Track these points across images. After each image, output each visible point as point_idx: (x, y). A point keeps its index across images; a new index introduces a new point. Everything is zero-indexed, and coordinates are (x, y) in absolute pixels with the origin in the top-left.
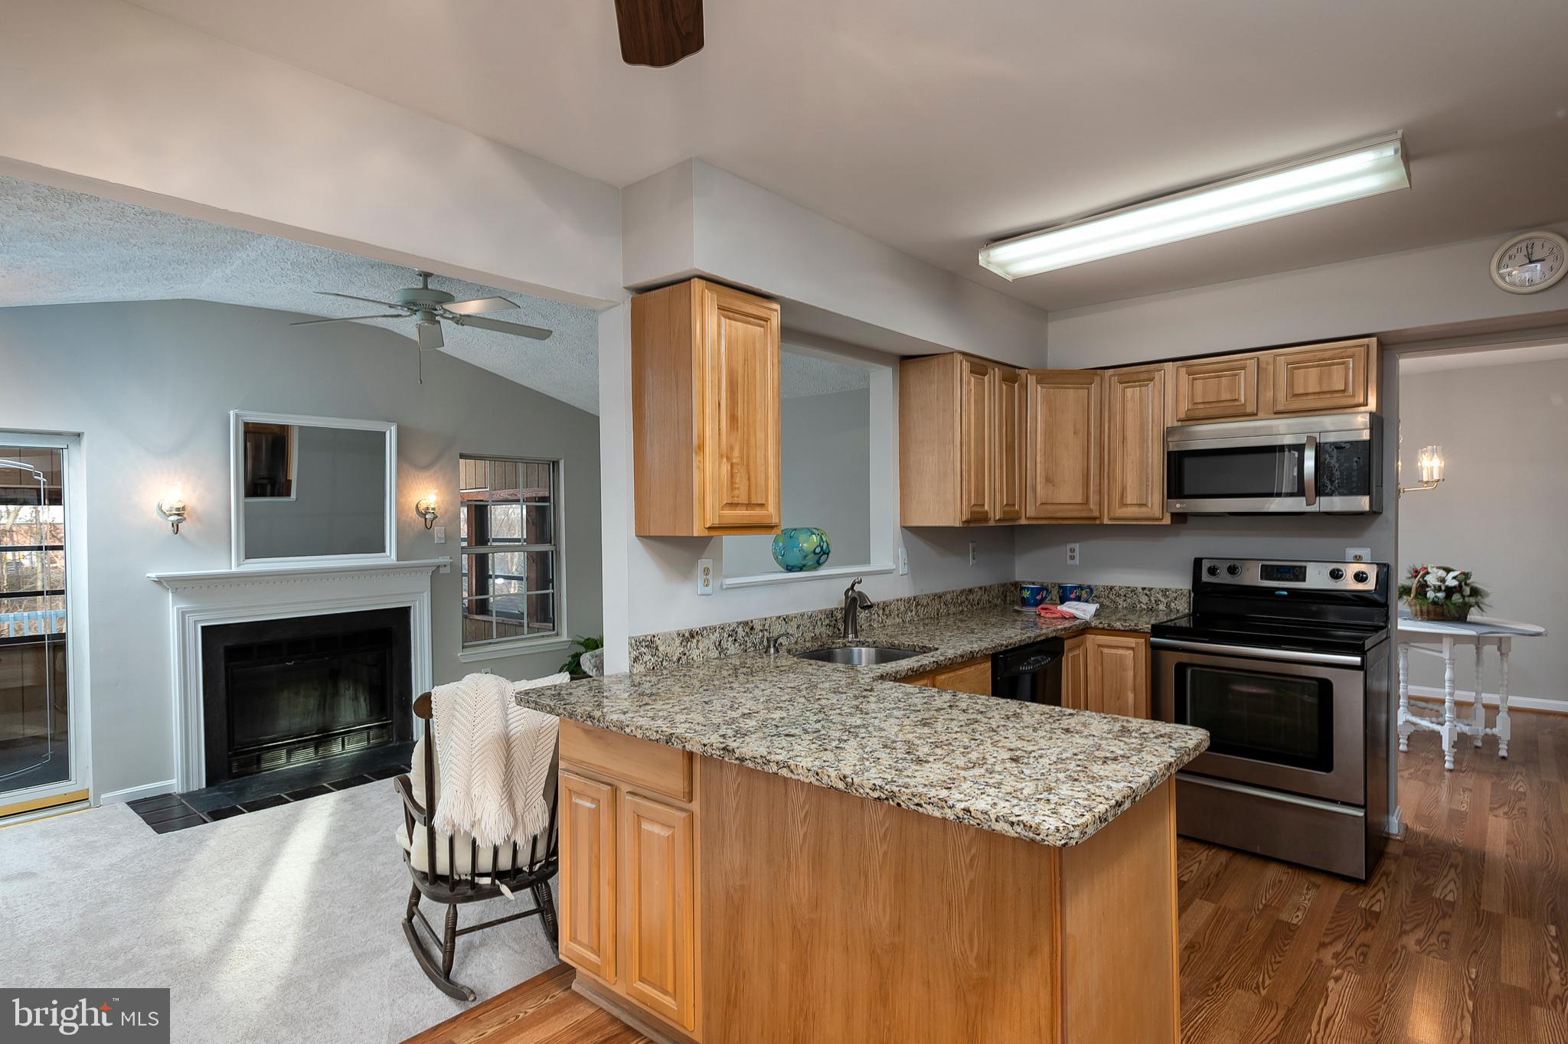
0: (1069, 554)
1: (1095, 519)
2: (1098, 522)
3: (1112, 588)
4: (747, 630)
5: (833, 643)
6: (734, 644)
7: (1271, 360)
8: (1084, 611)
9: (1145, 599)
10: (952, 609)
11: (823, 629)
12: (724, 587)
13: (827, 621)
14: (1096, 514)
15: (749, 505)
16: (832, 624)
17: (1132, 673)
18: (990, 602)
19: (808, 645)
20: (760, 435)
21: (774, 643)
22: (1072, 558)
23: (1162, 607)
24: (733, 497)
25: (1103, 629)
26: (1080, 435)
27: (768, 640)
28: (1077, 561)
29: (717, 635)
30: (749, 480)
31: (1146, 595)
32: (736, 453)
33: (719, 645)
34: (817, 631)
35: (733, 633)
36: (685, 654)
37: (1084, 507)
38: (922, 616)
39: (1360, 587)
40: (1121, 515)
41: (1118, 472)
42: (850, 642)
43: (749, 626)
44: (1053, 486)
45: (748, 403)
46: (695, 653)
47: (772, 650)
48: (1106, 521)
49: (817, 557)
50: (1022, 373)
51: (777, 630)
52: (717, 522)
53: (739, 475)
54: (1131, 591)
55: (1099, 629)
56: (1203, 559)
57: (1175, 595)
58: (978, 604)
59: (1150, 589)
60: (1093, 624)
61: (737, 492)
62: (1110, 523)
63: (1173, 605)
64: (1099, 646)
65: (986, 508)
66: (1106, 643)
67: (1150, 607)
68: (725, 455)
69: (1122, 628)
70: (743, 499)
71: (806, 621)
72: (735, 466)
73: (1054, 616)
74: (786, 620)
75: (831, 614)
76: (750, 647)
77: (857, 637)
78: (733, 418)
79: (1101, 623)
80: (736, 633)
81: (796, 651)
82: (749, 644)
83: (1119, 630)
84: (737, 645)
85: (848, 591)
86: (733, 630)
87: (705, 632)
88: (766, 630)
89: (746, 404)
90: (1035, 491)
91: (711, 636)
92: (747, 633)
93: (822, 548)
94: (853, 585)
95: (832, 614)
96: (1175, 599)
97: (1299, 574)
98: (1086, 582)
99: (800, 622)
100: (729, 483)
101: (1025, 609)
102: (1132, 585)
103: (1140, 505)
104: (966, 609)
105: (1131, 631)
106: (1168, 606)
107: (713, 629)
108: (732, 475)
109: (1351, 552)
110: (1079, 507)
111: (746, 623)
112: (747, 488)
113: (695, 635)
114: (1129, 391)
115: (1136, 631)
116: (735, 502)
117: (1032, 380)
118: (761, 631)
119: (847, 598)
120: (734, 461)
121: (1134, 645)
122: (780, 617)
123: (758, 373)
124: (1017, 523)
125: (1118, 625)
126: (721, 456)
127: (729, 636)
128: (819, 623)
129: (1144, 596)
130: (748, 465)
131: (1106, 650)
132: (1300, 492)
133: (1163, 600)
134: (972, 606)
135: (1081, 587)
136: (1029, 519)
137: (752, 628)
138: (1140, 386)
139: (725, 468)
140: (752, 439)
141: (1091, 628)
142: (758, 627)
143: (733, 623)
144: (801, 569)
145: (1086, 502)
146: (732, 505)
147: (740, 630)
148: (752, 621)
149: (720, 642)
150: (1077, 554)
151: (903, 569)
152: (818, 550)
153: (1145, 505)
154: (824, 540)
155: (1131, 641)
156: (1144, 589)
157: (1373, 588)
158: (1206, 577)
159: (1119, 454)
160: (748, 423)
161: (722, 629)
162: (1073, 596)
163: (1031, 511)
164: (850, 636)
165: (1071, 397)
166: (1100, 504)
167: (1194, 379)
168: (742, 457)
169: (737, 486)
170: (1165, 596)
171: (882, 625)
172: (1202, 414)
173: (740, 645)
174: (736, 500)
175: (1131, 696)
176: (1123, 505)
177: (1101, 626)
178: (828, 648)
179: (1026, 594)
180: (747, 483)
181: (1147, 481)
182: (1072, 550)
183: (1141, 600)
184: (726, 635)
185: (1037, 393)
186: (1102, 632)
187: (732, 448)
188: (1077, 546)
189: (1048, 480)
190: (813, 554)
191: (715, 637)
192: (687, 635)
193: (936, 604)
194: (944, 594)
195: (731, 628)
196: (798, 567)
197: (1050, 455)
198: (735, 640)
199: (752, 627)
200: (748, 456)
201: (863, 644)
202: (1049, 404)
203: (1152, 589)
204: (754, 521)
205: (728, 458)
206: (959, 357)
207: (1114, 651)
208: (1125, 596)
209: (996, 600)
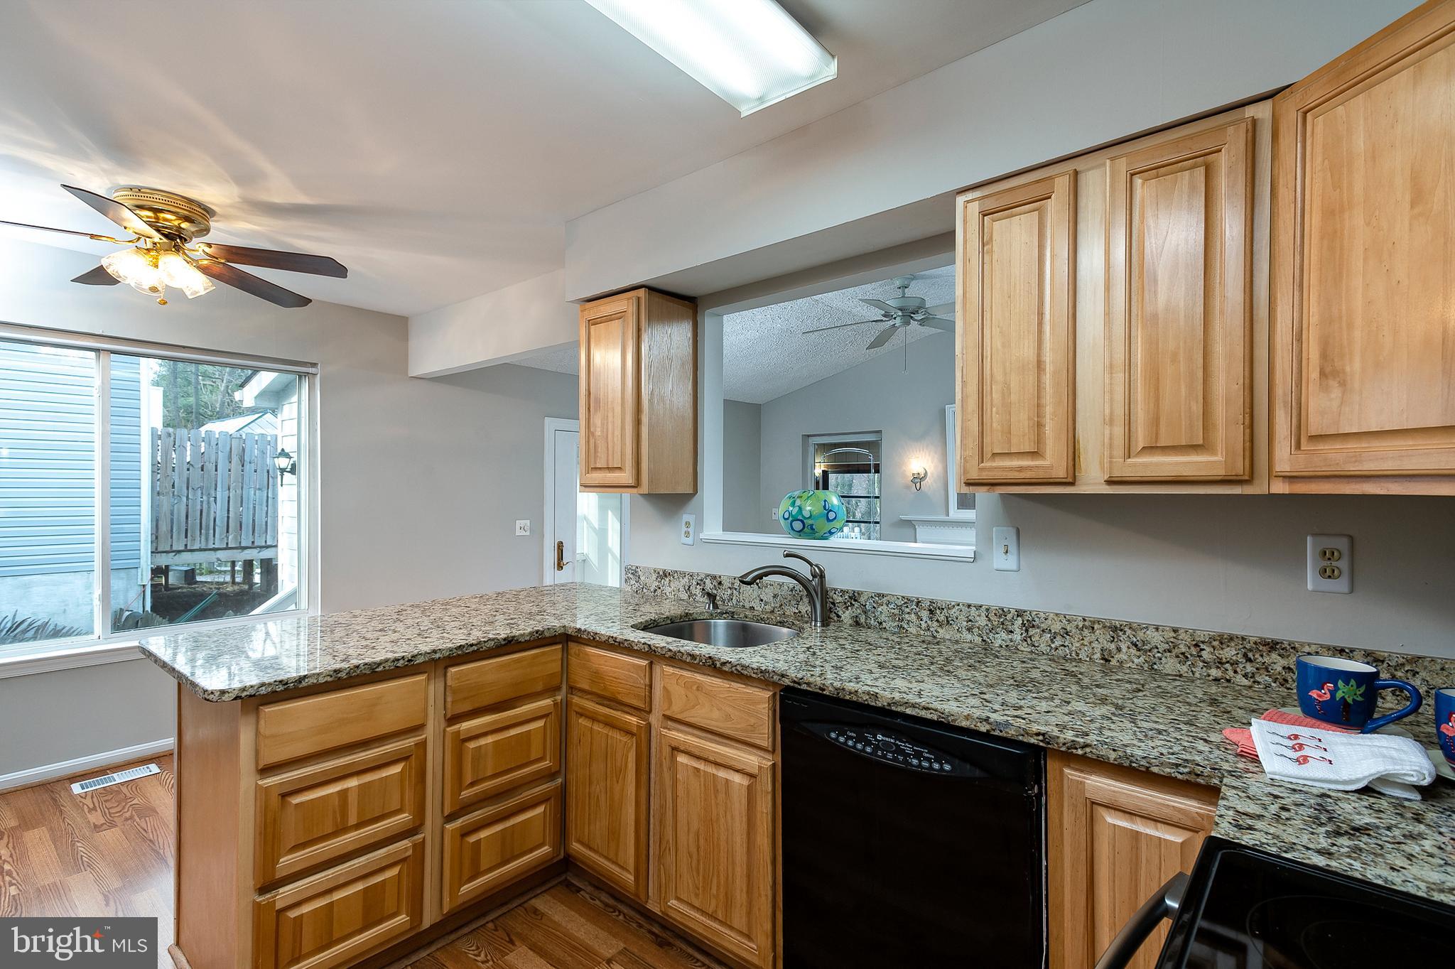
4: (716, 583)
29: (686, 579)
33: (689, 589)
35: (701, 583)
36: (660, 588)
43: (717, 580)
46: (668, 590)
76: (719, 600)
80: (705, 583)
82: (718, 598)
86: (701, 580)
87: (676, 574)
88: (736, 589)
91: (681, 579)
92: (715, 586)
95: (826, 594)
107: (683, 574)
111: (714, 577)
113: (668, 574)
118: (730, 588)
127: (698, 584)
137: (720, 583)
142: (726, 584)
143: (701, 574)
147: (708, 581)
148: (720, 577)
149: (689, 587)
161: (691, 576)
184: (695, 583)
191: (685, 581)
192: (661, 573)
195: (699, 578)
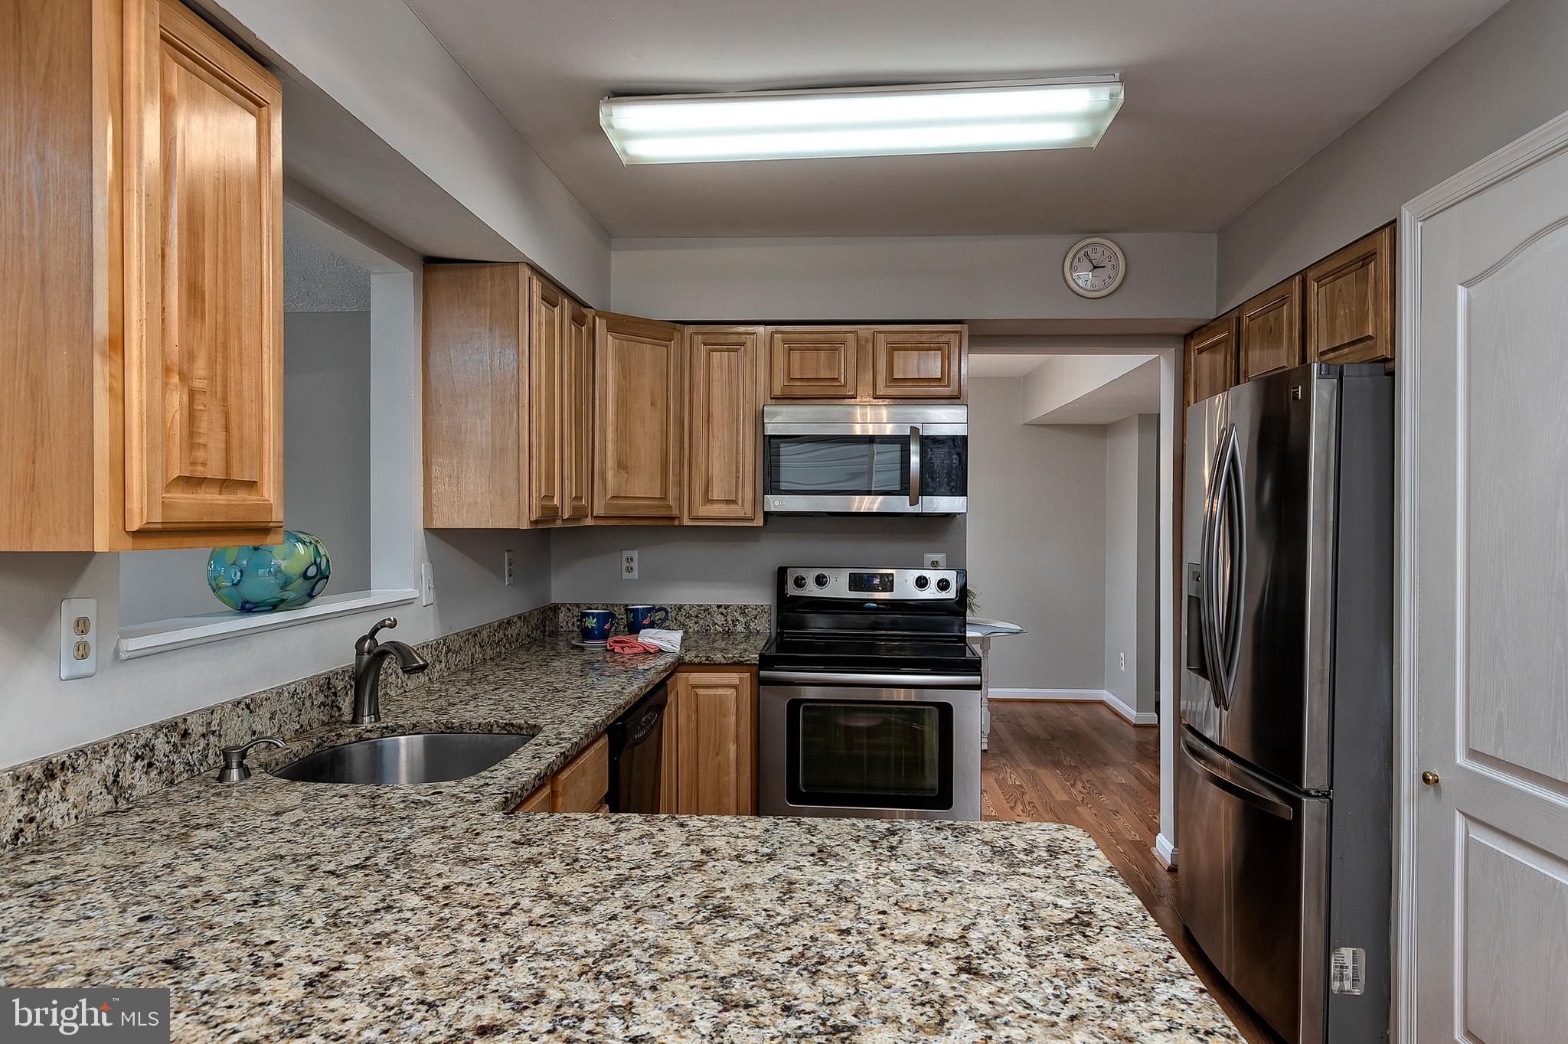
0: (625, 564)
1: (673, 518)
2: (676, 523)
3: (680, 608)
4: (175, 738)
5: (339, 736)
6: (146, 773)
7: (870, 338)
8: (669, 640)
9: (720, 620)
10: (489, 653)
11: (315, 714)
12: (123, 656)
13: (321, 698)
14: (675, 512)
15: (226, 484)
16: (329, 701)
17: (734, 718)
18: (529, 636)
19: (296, 747)
20: (249, 339)
21: (233, 758)
22: (630, 570)
23: (740, 628)
24: (194, 463)
25: (700, 663)
26: (659, 406)
27: (226, 754)
28: (635, 575)
29: (109, 761)
30: (227, 429)
31: (722, 614)
32: (200, 367)
33: (115, 781)
34: (304, 719)
35: (145, 755)
36: (31, 819)
37: (661, 503)
38: (453, 667)
39: (943, 595)
40: (705, 514)
41: (702, 459)
42: (370, 731)
43: (177, 730)
44: (628, 473)
45: (225, 265)
46: (57, 812)
47: (235, 774)
48: (686, 522)
49: (307, 585)
50: (590, 313)
51: (236, 732)
52: (158, 518)
53: (205, 417)
54: (704, 610)
55: (694, 664)
56: (787, 568)
57: (755, 612)
58: (517, 641)
59: (727, 607)
60: (687, 659)
61: (200, 454)
62: (690, 524)
63: (752, 624)
64: (694, 687)
65: (556, 501)
66: (703, 682)
67: (727, 629)
68: (176, 369)
69: (724, 661)
70: (214, 469)
71: (286, 702)
72: (198, 396)
73: (635, 650)
74: (250, 705)
75: (327, 684)
76: (181, 773)
77: (378, 719)
78: (193, 292)
79: (697, 656)
80: (152, 750)
81: (277, 764)
82: (179, 768)
83: (720, 664)
84: (153, 773)
85: (363, 639)
86: (145, 746)
87: (80, 760)
88: (213, 733)
89: (220, 267)
90: (604, 478)
91: (96, 766)
92: (175, 745)
93: (318, 567)
94: (375, 630)
95: (329, 683)
96: (755, 618)
97: (888, 584)
98: (659, 602)
99: (276, 706)
100: (185, 433)
101: (588, 643)
102: (705, 602)
103: (728, 502)
104: (504, 650)
105: (735, 663)
106: (747, 627)
107: (100, 750)
108: (192, 417)
109: (930, 557)
110: (656, 503)
111: (171, 726)
112: (222, 446)
113: (57, 770)
114: (715, 356)
115: (740, 663)
116: (199, 475)
117: (600, 325)
118: (203, 735)
119: (360, 652)
120: (198, 384)
121: (737, 682)
122: (239, 703)
123: (244, 206)
124: (582, 524)
125: (718, 657)
126: (167, 370)
127: (137, 757)
128: (308, 703)
129: (720, 615)
130: (225, 399)
131: (701, 692)
132: (904, 490)
133: (741, 619)
134: (510, 644)
135: (653, 609)
136: (597, 518)
137: (185, 734)
138: (729, 351)
139: (177, 400)
140: (234, 343)
141: (685, 663)
142: (196, 728)
143: (144, 728)
144: (274, 607)
145: (665, 498)
146: (192, 482)
147: (159, 742)
148: (183, 719)
149: (117, 776)
150: (635, 565)
151: (426, 597)
152: (312, 572)
153: (734, 502)
154: (322, 553)
155: (733, 678)
156: (719, 607)
157: (954, 597)
158: (792, 590)
159: (703, 434)
160: (225, 308)
161: (122, 746)
162: (646, 622)
163: (599, 509)
164: (366, 719)
165: (648, 353)
166: (680, 499)
167: (790, 349)
168: (212, 380)
169: (201, 440)
170: (743, 614)
171: (402, 690)
172: (799, 393)
173: (161, 773)
174: (200, 471)
175: (733, 748)
176: (708, 501)
177: (697, 660)
178: (330, 747)
179: (591, 623)
180: (222, 435)
181: (737, 471)
182: (630, 560)
183: (716, 621)
184: (129, 758)
185: (608, 344)
186: (697, 668)
187: (190, 356)
188: (635, 554)
189: (622, 465)
190: (301, 580)
191: (104, 767)
192: (37, 774)
193: (470, 649)
194: (480, 629)
195: (142, 742)
196: (268, 605)
197: (624, 434)
198: (150, 765)
199: (186, 730)
200: (225, 379)
201: (394, 731)
202: (622, 359)
203: (729, 606)
204: (238, 517)
205: (184, 377)
206: (525, 272)
207: (712, 692)
208: (697, 616)
209: (535, 632)
